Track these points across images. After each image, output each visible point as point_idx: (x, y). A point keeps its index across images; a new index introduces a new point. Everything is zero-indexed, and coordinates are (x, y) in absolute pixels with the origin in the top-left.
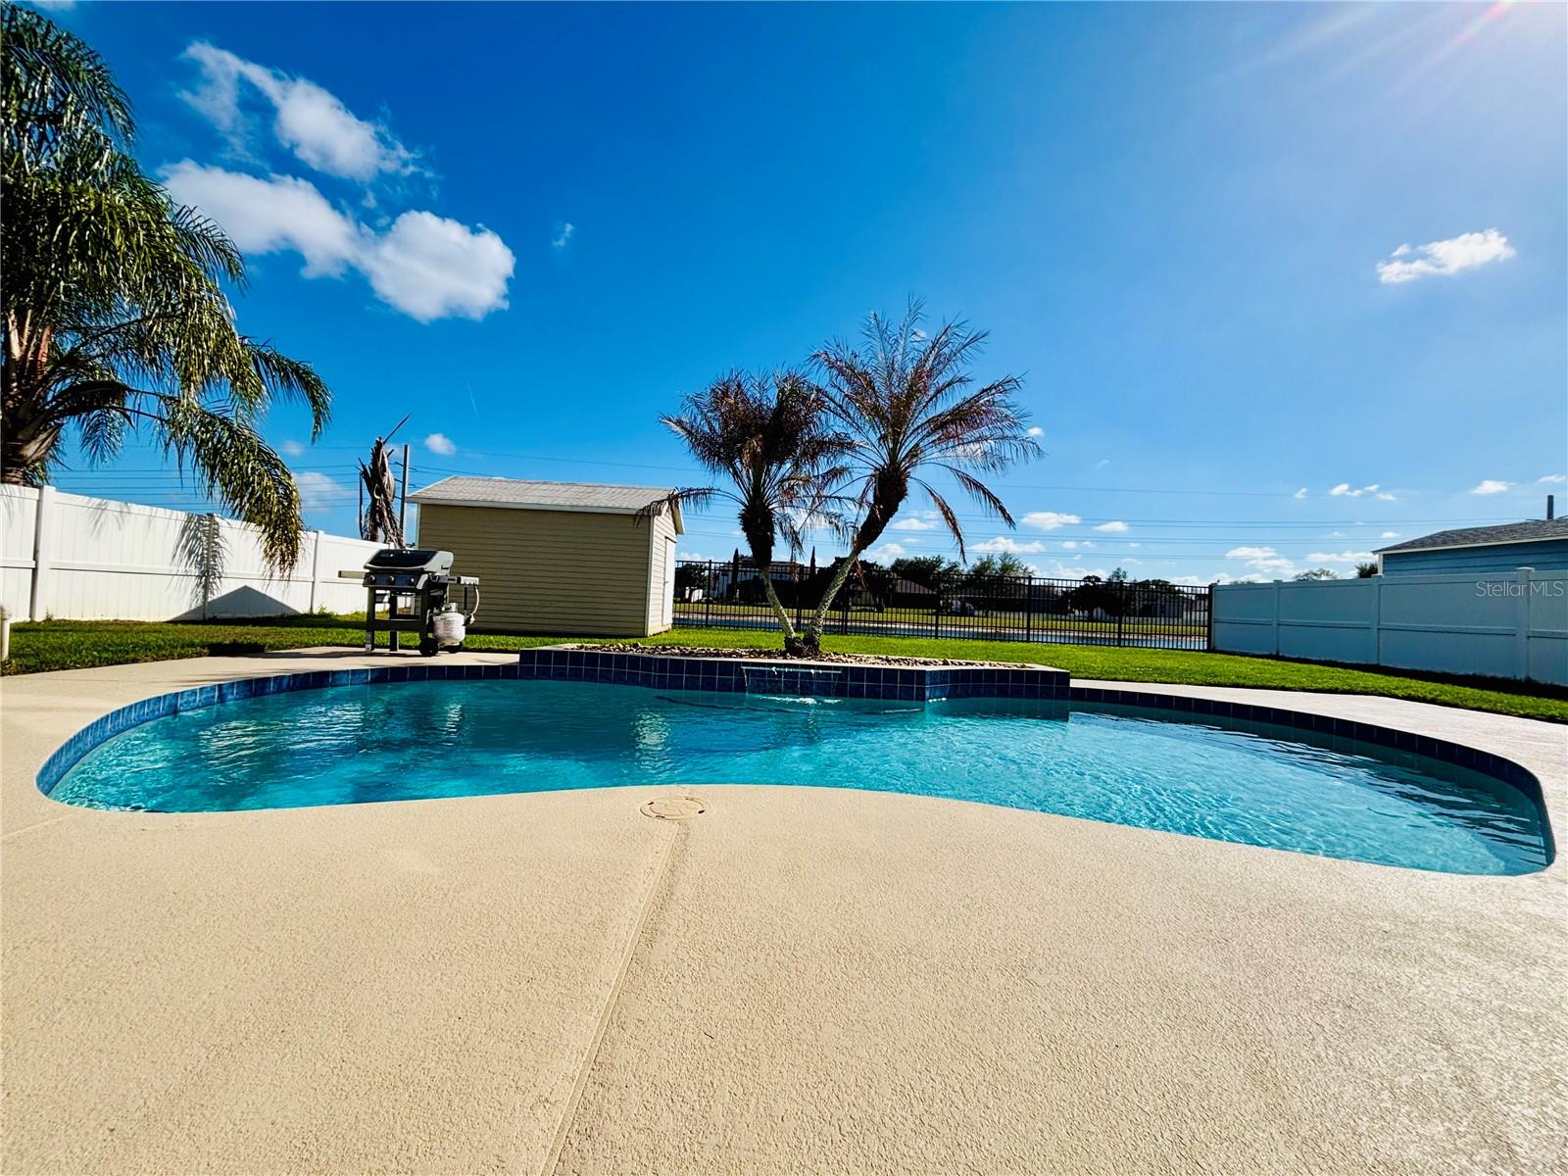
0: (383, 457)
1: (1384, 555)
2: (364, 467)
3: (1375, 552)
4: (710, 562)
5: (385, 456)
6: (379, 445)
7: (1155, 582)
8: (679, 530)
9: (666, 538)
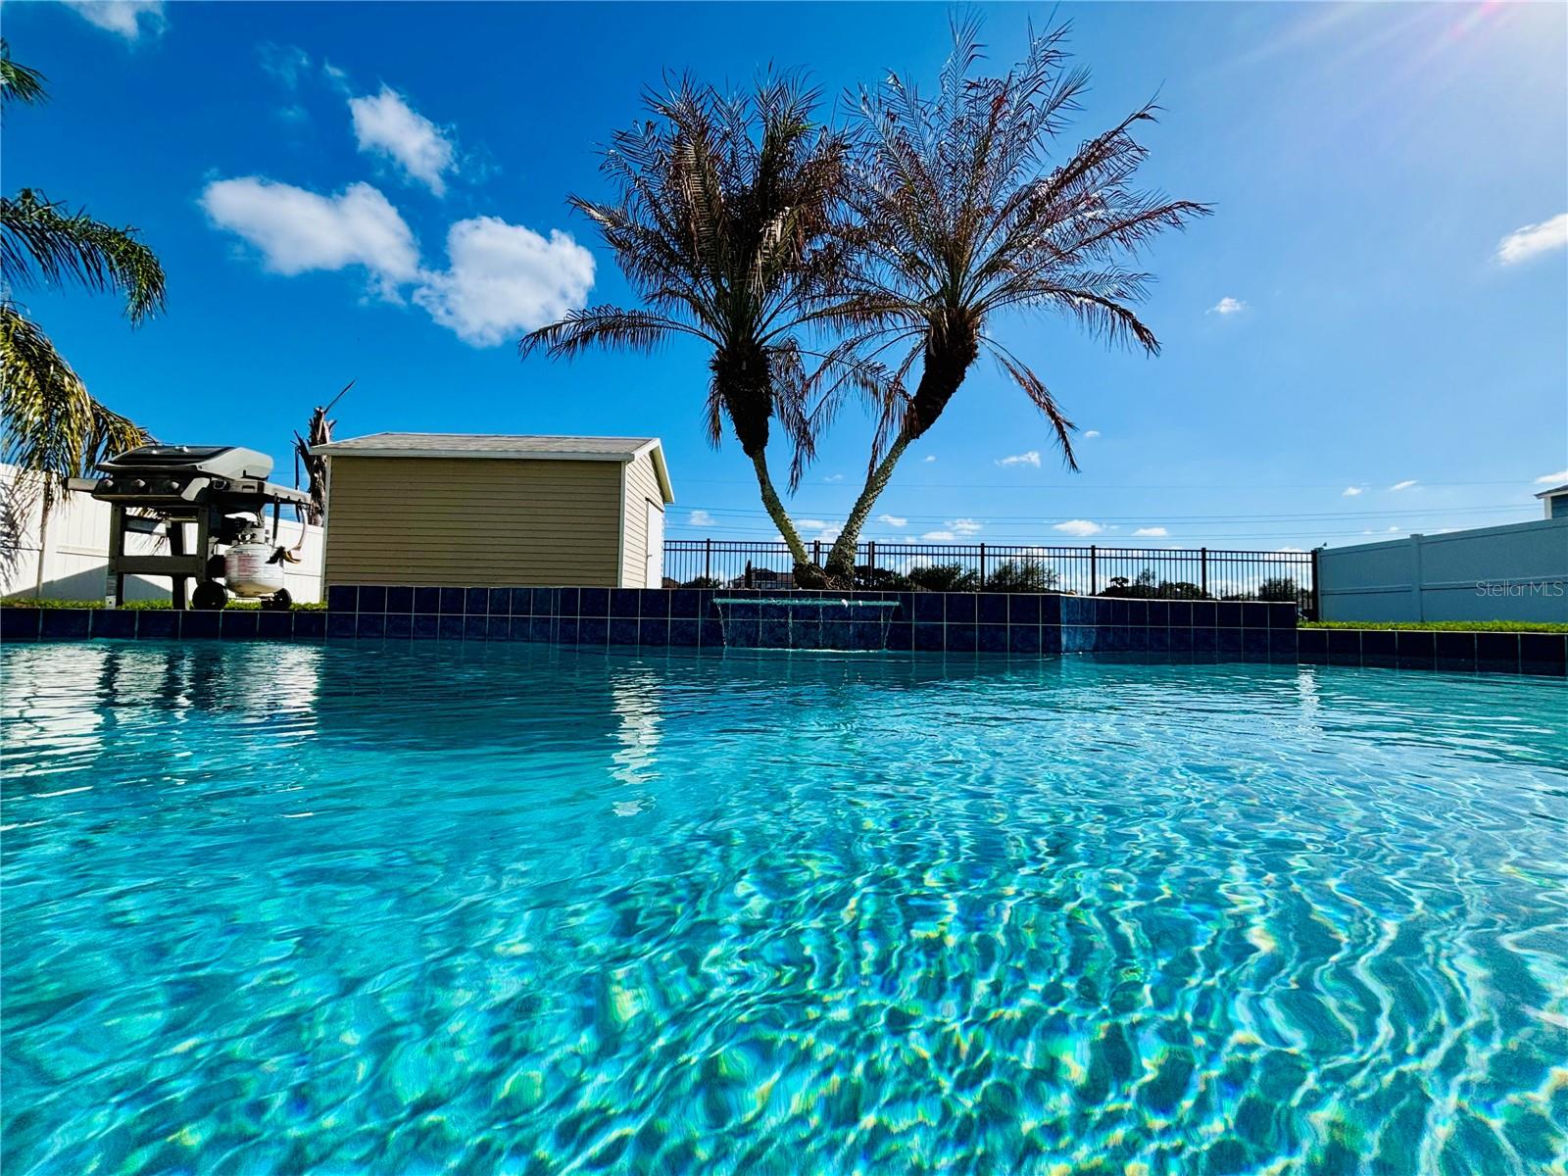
0: (323, 429)
1: (1552, 498)
2: (301, 441)
3: (1539, 496)
4: (708, 542)
5: (326, 428)
6: (319, 415)
7: (1181, 585)
8: (667, 497)
9: (647, 499)
